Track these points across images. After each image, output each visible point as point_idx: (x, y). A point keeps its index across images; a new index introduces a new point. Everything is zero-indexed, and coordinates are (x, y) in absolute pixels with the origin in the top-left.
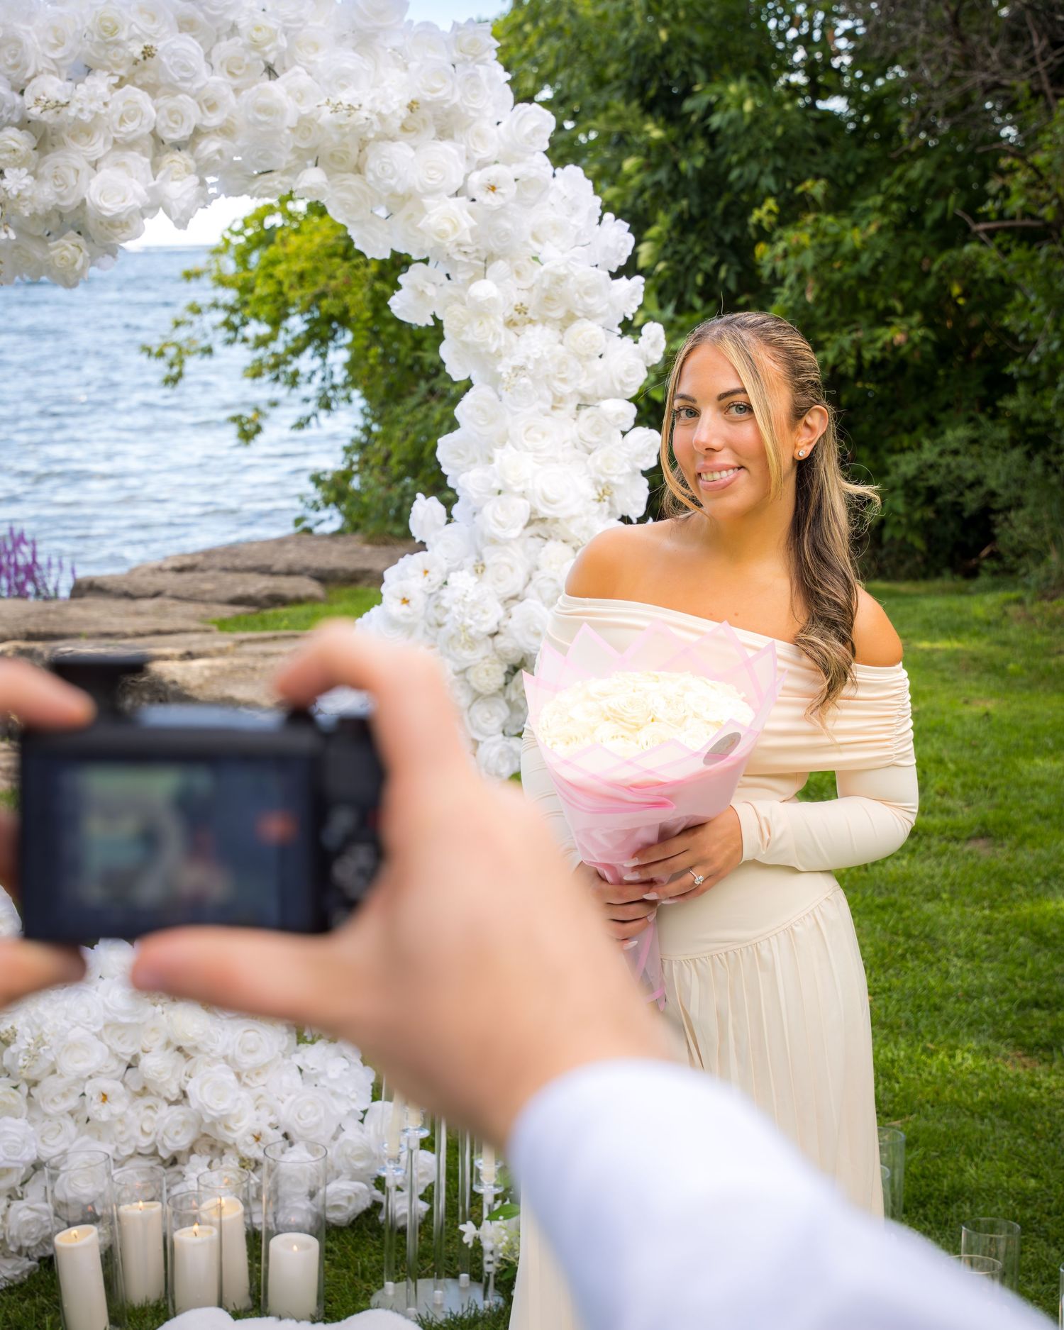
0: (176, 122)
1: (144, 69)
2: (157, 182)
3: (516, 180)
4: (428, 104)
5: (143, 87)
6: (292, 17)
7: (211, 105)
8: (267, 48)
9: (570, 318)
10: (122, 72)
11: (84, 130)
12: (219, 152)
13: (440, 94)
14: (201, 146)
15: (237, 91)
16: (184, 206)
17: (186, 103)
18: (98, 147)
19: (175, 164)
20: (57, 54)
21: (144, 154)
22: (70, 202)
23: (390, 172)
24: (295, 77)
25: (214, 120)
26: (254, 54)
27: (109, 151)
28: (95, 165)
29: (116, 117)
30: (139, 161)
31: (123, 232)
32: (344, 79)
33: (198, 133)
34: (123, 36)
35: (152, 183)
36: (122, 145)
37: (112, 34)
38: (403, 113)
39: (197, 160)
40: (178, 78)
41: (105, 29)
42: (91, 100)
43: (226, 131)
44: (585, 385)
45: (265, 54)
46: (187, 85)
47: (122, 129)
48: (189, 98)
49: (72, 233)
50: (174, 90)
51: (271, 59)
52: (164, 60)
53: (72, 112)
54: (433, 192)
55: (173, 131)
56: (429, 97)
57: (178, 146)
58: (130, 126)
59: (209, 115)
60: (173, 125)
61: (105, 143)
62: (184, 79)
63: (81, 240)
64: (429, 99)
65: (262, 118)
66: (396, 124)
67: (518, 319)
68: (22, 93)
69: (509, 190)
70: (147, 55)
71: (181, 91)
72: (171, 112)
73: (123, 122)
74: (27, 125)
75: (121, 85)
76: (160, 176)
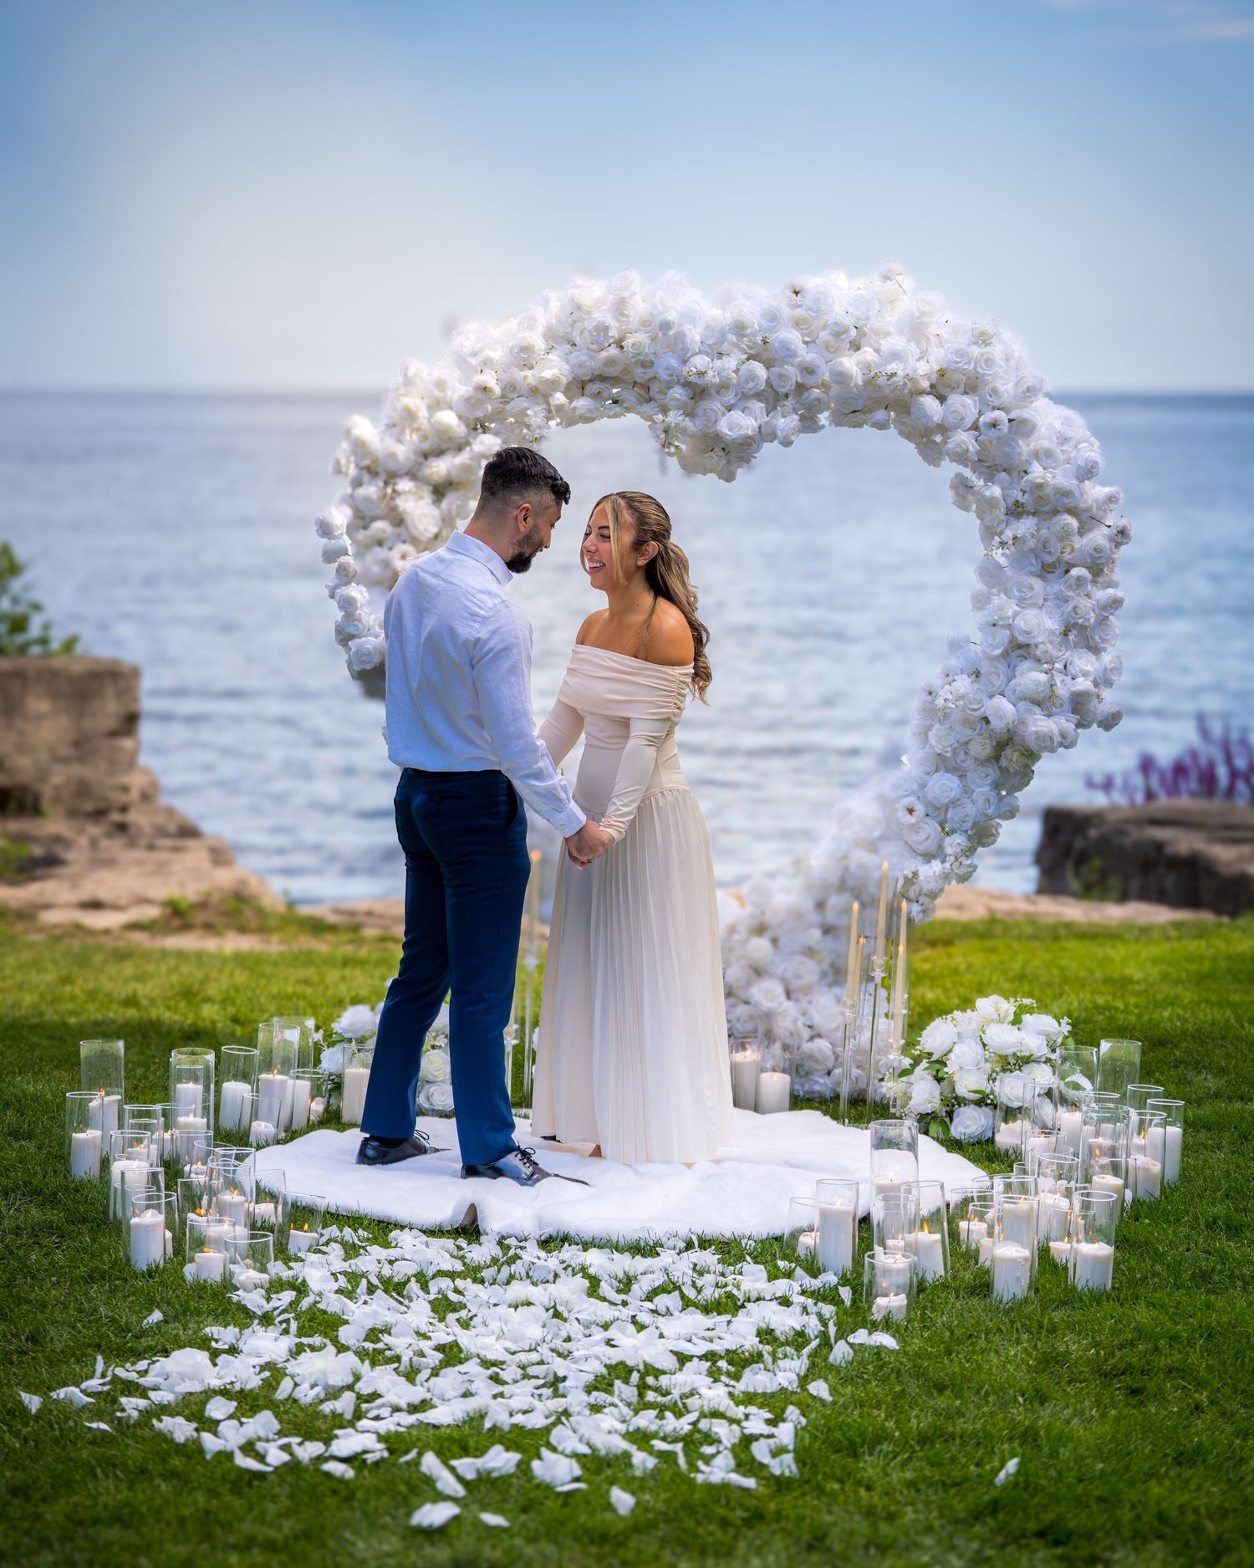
0: (784, 381)
1: (765, 350)
2: (769, 419)
3: (1010, 421)
4: (954, 371)
6: (863, 317)
7: (810, 371)
8: (843, 337)
9: (1056, 512)
10: (752, 352)
11: (724, 386)
12: (818, 400)
13: (958, 364)
14: (805, 396)
15: (827, 363)
17: (788, 369)
18: (730, 398)
19: (785, 407)
21: (767, 399)
23: (922, 413)
24: (868, 353)
25: (812, 380)
27: (739, 400)
29: (742, 380)
30: (758, 406)
31: (749, 448)
32: (896, 356)
33: (801, 388)
34: (749, 331)
35: (766, 419)
36: (744, 396)
37: (743, 329)
38: (935, 377)
39: (802, 405)
40: (783, 355)
41: (737, 327)
42: (723, 369)
44: (1067, 557)
46: (790, 359)
47: (747, 387)
48: (792, 368)
50: (784, 362)
52: (776, 344)
54: (956, 427)
55: (783, 387)
56: (953, 366)
57: (788, 396)
59: (808, 377)
60: (782, 384)
61: (736, 396)
62: (788, 356)
63: (721, 453)
64: (952, 368)
65: (842, 379)
66: (925, 384)
67: (1016, 511)
68: (685, 365)
69: (1005, 427)
70: (765, 342)
71: (786, 363)
72: (781, 376)
73: (747, 382)
74: (687, 384)
75: (748, 359)
76: (771, 414)
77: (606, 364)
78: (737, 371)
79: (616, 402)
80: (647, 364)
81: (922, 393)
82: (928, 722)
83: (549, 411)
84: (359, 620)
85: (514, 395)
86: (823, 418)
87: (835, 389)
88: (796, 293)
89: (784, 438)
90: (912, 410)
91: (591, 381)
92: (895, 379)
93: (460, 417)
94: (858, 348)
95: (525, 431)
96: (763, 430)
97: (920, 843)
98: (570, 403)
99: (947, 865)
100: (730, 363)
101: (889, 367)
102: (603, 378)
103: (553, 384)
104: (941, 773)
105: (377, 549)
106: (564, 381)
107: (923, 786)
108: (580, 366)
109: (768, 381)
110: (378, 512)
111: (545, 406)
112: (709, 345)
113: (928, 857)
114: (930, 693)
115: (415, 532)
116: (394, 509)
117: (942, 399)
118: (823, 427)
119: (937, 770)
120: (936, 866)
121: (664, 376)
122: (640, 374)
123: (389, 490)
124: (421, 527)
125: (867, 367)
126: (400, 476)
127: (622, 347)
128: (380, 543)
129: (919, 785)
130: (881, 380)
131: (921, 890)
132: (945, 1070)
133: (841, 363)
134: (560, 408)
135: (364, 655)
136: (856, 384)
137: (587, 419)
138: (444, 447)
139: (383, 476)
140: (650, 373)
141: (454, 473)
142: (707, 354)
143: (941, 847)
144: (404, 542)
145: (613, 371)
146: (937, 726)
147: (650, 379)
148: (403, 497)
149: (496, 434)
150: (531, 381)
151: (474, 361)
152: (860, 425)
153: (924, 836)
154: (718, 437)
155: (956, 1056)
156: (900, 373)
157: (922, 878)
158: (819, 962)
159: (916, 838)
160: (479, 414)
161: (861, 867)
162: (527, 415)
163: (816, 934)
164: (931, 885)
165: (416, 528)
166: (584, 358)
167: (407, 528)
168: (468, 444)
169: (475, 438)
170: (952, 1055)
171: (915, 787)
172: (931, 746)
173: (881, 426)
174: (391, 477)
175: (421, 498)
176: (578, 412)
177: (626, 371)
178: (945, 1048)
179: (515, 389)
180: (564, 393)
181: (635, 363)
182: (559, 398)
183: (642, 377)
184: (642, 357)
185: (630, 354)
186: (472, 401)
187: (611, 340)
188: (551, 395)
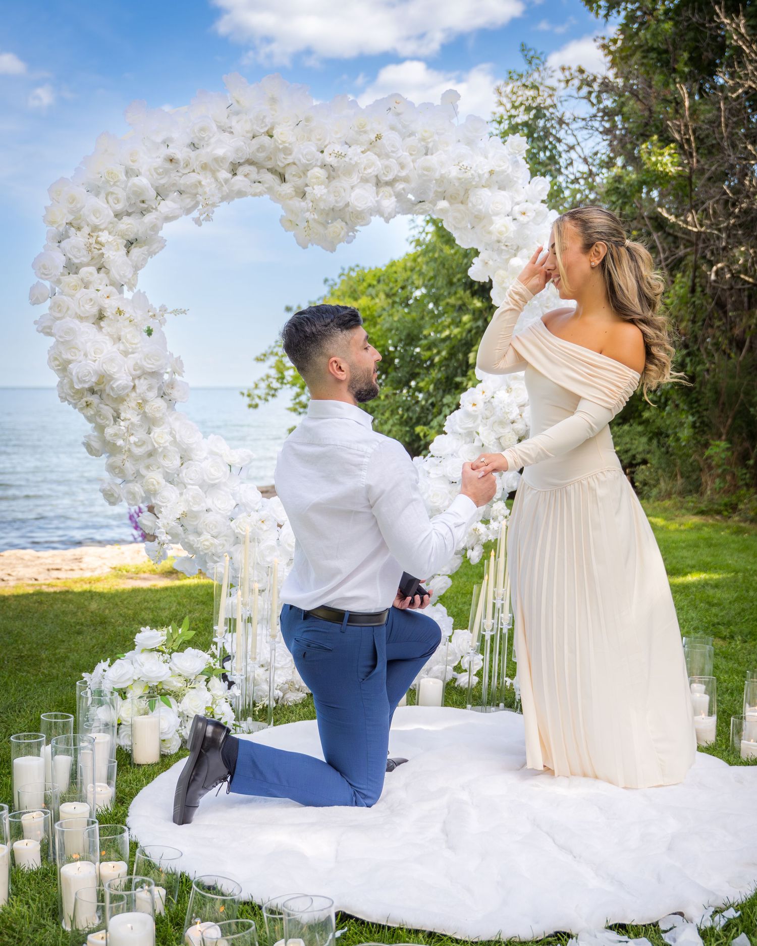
0: (387, 172)
1: (374, 146)
2: (379, 198)
4: (499, 172)
5: (376, 154)
6: (441, 127)
7: (402, 166)
8: (429, 140)
11: (349, 170)
13: (502, 168)
14: (396, 186)
15: (413, 161)
16: (389, 210)
17: (392, 162)
18: (355, 179)
19: (385, 192)
20: (338, 136)
22: (341, 204)
23: (479, 202)
25: (403, 174)
26: (423, 143)
27: (359, 182)
28: (353, 187)
29: (363, 166)
30: (371, 188)
31: (362, 221)
34: (368, 128)
35: (377, 199)
36: (365, 180)
37: (363, 128)
38: (488, 175)
40: (390, 151)
42: (354, 156)
43: (406, 180)
45: (428, 143)
46: (394, 155)
47: (365, 172)
48: (394, 161)
49: (339, 220)
50: (388, 156)
51: (430, 145)
52: (385, 141)
53: (347, 159)
54: (498, 214)
55: (385, 176)
56: (498, 169)
57: (387, 184)
58: (369, 171)
59: (402, 171)
61: (357, 178)
62: (393, 152)
65: (426, 173)
68: (322, 152)
69: (530, 215)
70: (378, 137)
71: (391, 157)
72: (386, 167)
73: (365, 169)
74: (324, 166)
76: (380, 196)
77: (258, 150)
79: (260, 182)
80: (287, 151)
84: (77, 348)
85: (187, 171)
88: (397, 104)
91: (242, 164)
93: (152, 183)
102: (252, 163)
103: (222, 161)
105: (83, 290)
106: (228, 160)
108: (239, 150)
110: (86, 260)
111: (214, 180)
116: (99, 257)
121: (302, 161)
122: (281, 162)
123: (93, 241)
124: (122, 273)
126: (102, 230)
127: (271, 136)
128: (86, 285)
135: (83, 375)
136: (436, 176)
137: (241, 194)
138: (131, 210)
139: (86, 230)
140: (290, 159)
141: (141, 231)
144: (107, 285)
145: (261, 155)
147: (288, 164)
148: (105, 247)
149: (173, 201)
150: (203, 160)
151: (159, 139)
160: (163, 181)
162: (202, 186)
165: (119, 274)
166: (242, 143)
167: (108, 272)
168: (152, 208)
169: (157, 204)
174: (95, 229)
175: (117, 249)
176: (236, 188)
182: (224, 174)
183: (283, 163)
184: (287, 145)
185: (280, 142)
186: (161, 170)
187: (266, 129)
188: (219, 171)
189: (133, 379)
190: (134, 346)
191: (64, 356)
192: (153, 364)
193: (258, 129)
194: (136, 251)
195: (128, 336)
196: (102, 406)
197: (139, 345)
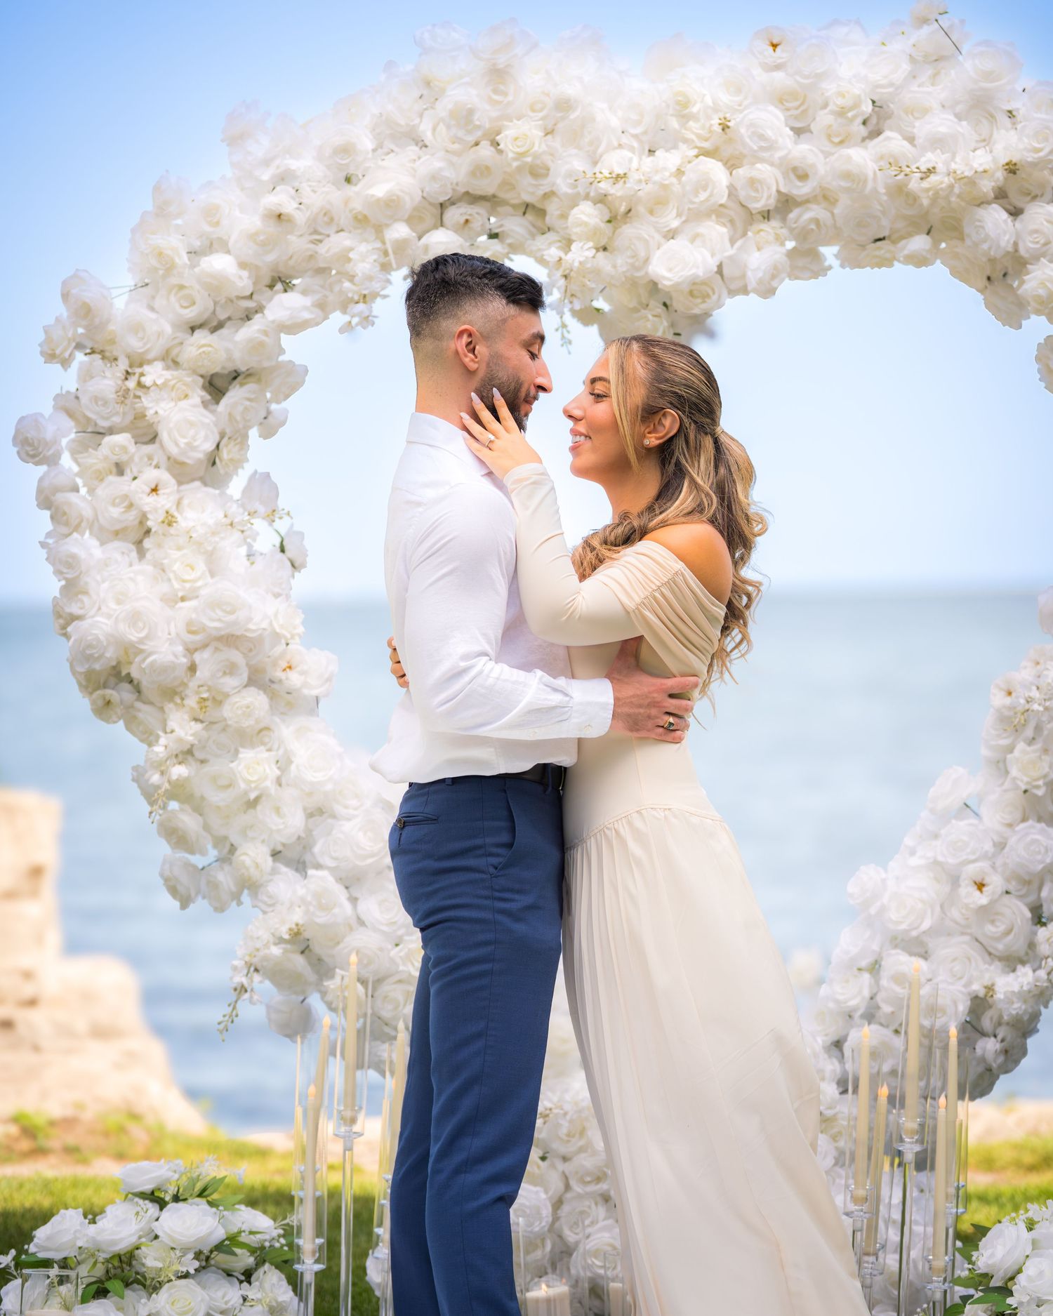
0: (757, 191)
2: (734, 251)
4: (1034, 165)
5: (720, 160)
6: (884, 82)
7: (803, 176)
8: (850, 115)
10: (706, 145)
11: (658, 203)
12: (817, 221)
13: (1041, 154)
14: (792, 216)
16: (760, 274)
17: (765, 171)
18: (670, 218)
19: (762, 233)
21: (732, 222)
23: (983, 236)
24: (892, 142)
25: (802, 190)
27: (685, 222)
28: (671, 235)
29: (688, 188)
30: (716, 231)
31: (704, 302)
32: (938, 143)
33: (786, 203)
34: (695, 110)
35: (731, 252)
36: (697, 215)
37: (686, 107)
38: (1000, 175)
39: (791, 230)
40: (756, 148)
41: (678, 103)
42: (657, 172)
46: (766, 155)
47: (696, 200)
48: (768, 168)
49: (655, 305)
50: (753, 159)
52: (743, 130)
54: (1038, 257)
55: (757, 200)
56: (1031, 157)
57: (766, 215)
59: (799, 184)
60: (754, 194)
61: (679, 215)
62: (762, 149)
63: (660, 310)
64: (1029, 160)
65: (845, 184)
66: (987, 186)
70: (725, 128)
71: (762, 160)
72: (753, 183)
73: (696, 193)
74: (602, 199)
75: (697, 156)
76: (739, 243)
77: (474, 174)
78: (680, 172)
79: (493, 236)
80: (538, 171)
81: (982, 203)
82: (1005, 742)
83: (386, 253)
84: (86, 593)
85: (331, 231)
86: (829, 252)
87: (844, 202)
88: (775, 46)
89: (760, 282)
90: (968, 230)
91: (452, 202)
92: (933, 178)
93: (242, 265)
94: (876, 133)
95: (347, 284)
96: (726, 271)
97: (998, 939)
98: (420, 238)
99: (1042, 974)
100: (669, 160)
101: (923, 159)
102: (473, 199)
103: (391, 205)
104: (1030, 822)
105: (113, 478)
106: (409, 204)
107: (1001, 846)
108: (434, 177)
109: (732, 191)
110: (116, 419)
111: (378, 245)
112: (635, 136)
113: (1011, 962)
114: (1010, 693)
115: (174, 451)
116: (140, 416)
117: (1015, 213)
118: (830, 268)
119: (1024, 820)
120: (1025, 978)
121: (563, 187)
122: (528, 191)
124: (182, 441)
125: (893, 162)
126: (149, 362)
127: (497, 145)
128: (120, 469)
129: (995, 845)
130: (914, 184)
131: (1001, 1017)
132: (1009, 1301)
133: (849, 158)
134: (401, 246)
135: (90, 646)
136: (875, 191)
138: (222, 317)
139: (123, 364)
140: (543, 186)
141: (237, 355)
142: (632, 149)
143: (1032, 945)
144: (157, 467)
145: (486, 186)
146: (1021, 746)
147: (549, 195)
148: (153, 393)
149: (305, 293)
150: (358, 206)
151: (266, 176)
152: (886, 262)
153: (1002, 928)
154: (654, 286)
155: (1030, 1279)
156: (941, 167)
157: (999, 995)
158: (834, 1138)
159: (990, 929)
160: (271, 258)
161: (899, 979)
162: (349, 260)
163: (831, 1090)
164: (1017, 1008)
165: (177, 444)
166: (438, 164)
167: (162, 446)
168: (259, 309)
169: (271, 299)
170: (1021, 1278)
171: (988, 847)
172: (1014, 779)
173: (920, 261)
174: (138, 362)
175: (186, 396)
177: (508, 184)
178: (1009, 1265)
179: (332, 219)
180: (410, 221)
181: (519, 169)
182: (400, 231)
183: (533, 193)
184: (529, 159)
185: (511, 155)
186: (262, 238)
187: (479, 133)
188: (388, 226)
189: (191, 651)
190: (188, 585)
191: (68, 610)
192: (219, 620)
193: (461, 134)
194: (235, 395)
195: (176, 567)
196: (138, 705)
197: (199, 584)
